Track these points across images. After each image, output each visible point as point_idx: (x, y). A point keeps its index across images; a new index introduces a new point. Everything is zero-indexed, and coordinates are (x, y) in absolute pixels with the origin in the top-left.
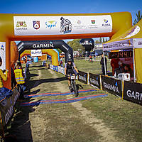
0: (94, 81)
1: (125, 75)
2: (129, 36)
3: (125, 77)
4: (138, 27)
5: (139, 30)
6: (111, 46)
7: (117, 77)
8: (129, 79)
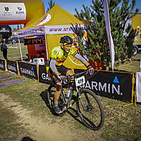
0: (11, 68)
1: (39, 59)
3: (40, 62)
4: (49, 15)
6: (25, 33)
7: (32, 62)
8: (43, 63)
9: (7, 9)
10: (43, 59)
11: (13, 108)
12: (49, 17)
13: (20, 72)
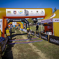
0: (37, 35)
3: (50, 34)
6: (44, 21)
7: (46, 33)
9: (37, 12)
10: (51, 32)
11: (38, 52)
12: (55, 15)
13: (41, 37)
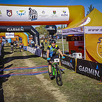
1: (78, 54)
2: (82, 25)
4: (89, 18)
5: (90, 20)
6: (68, 32)
8: (81, 57)
9: (54, 12)
10: (81, 54)
11: (53, 92)
